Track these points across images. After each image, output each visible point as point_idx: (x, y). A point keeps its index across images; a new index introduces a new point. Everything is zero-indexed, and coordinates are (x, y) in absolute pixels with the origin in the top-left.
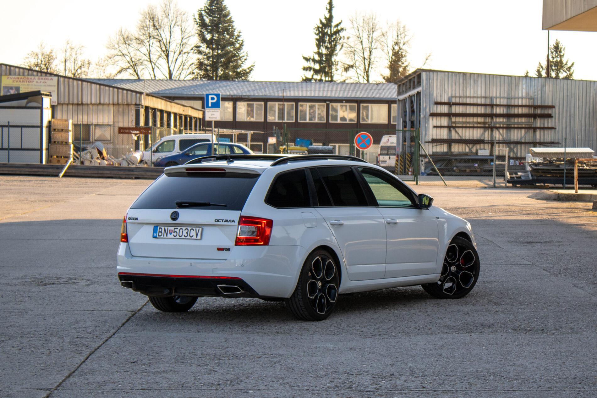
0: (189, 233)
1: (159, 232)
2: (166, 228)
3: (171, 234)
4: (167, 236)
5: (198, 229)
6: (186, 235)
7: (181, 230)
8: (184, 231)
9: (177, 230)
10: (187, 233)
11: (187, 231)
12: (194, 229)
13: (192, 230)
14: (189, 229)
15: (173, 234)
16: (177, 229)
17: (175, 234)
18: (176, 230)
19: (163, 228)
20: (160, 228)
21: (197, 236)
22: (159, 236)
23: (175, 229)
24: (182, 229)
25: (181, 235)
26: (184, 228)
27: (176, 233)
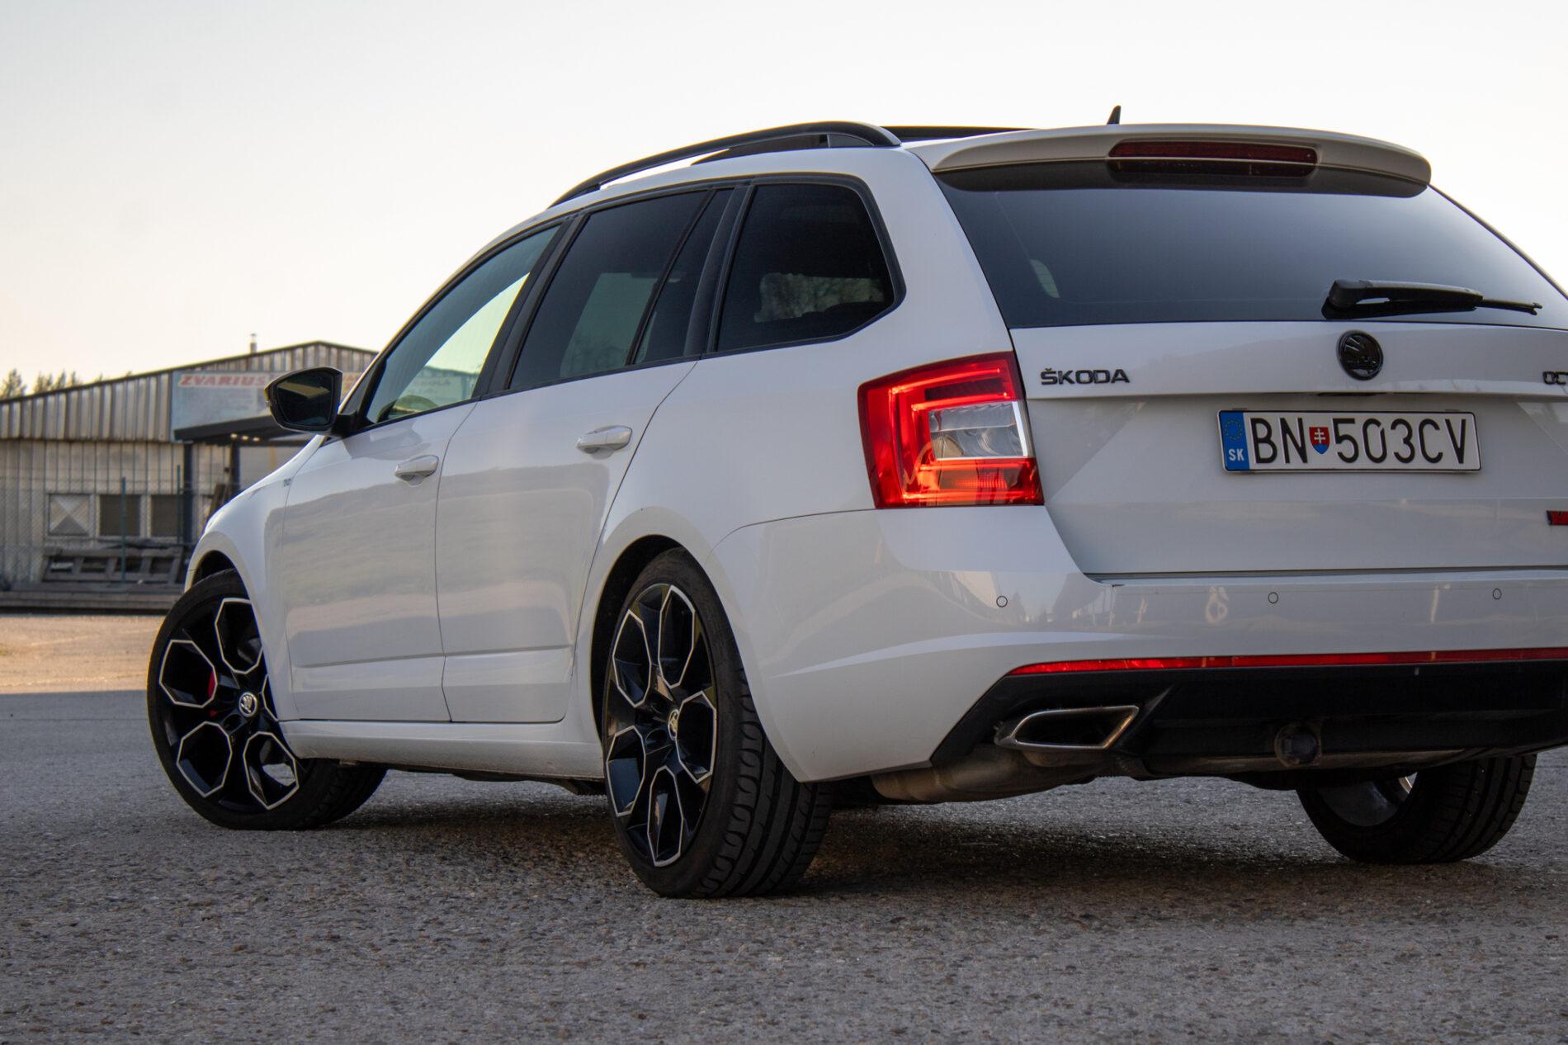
0: (1415, 440)
1: (1257, 441)
2: (1292, 420)
3: (1322, 447)
4: (1305, 459)
5: (1456, 420)
6: (1405, 452)
7: (1372, 428)
8: (1389, 433)
9: (1355, 430)
10: (1407, 441)
11: (1402, 430)
12: (1440, 419)
13: (1428, 428)
14: (1415, 420)
15: (1334, 447)
16: (1352, 421)
17: (1347, 448)
18: (1344, 429)
19: (1274, 420)
20: (1254, 422)
21: (1460, 453)
22: (1259, 460)
23: (1336, 422)
24: (1378, 423)
25: (1377, 452)
26: (1386, 420)
27: (1347, 444)
